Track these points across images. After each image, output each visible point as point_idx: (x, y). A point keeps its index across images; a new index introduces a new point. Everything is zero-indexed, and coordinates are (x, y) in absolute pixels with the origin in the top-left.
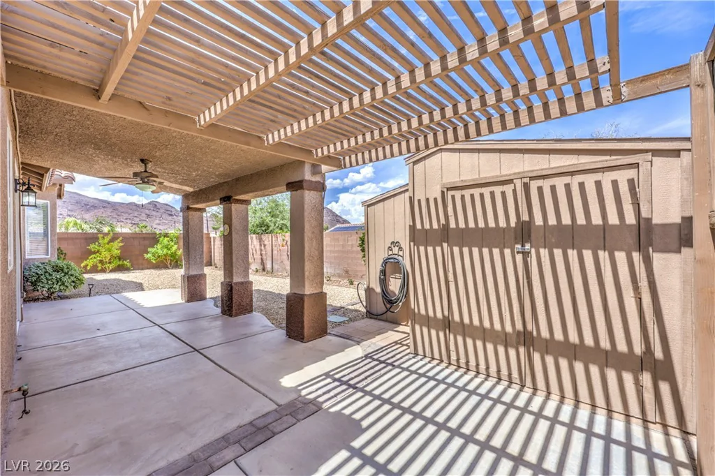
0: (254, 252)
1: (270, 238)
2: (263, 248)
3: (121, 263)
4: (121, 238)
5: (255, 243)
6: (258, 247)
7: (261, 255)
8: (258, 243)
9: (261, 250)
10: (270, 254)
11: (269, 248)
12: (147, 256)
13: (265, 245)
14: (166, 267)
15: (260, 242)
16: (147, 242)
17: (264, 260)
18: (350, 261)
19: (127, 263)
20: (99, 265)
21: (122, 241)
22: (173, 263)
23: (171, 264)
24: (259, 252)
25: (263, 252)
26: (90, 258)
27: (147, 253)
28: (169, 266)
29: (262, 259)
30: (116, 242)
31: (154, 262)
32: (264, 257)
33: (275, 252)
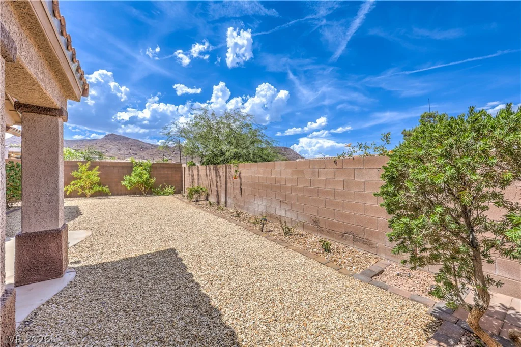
0: (212, 183)
1: (225, 169)
2: (218, 179)
3: (100, 189)
4: (98, 167)
5: (212, 174)
6: (214, 179)
7: (217, 187)
8: (215, 174)
9: (217, 182)
10: (224, 187)
11: (223, 179)
12: (123, 183)
13: (220, 177)
14: (141, 194)
15: (216, 173)
16: (125, 171)
17: (219, 192)
18: (322, 207)
19: (106, 189)
20: (80, 190)
21: (99, 170)
22: (147, 190)
23: (145, 191)
24: (215, 184)
25: (219, 184)
26: (71, 183)
27: (124, 180)
28: (144, 193)
29: (217, 191)
30: (94, 170)
31: (129, 188)
32: (219, 189)
33: (229, 185)
